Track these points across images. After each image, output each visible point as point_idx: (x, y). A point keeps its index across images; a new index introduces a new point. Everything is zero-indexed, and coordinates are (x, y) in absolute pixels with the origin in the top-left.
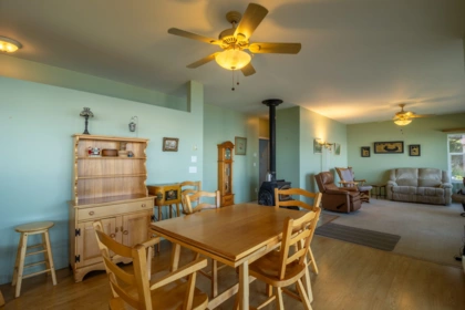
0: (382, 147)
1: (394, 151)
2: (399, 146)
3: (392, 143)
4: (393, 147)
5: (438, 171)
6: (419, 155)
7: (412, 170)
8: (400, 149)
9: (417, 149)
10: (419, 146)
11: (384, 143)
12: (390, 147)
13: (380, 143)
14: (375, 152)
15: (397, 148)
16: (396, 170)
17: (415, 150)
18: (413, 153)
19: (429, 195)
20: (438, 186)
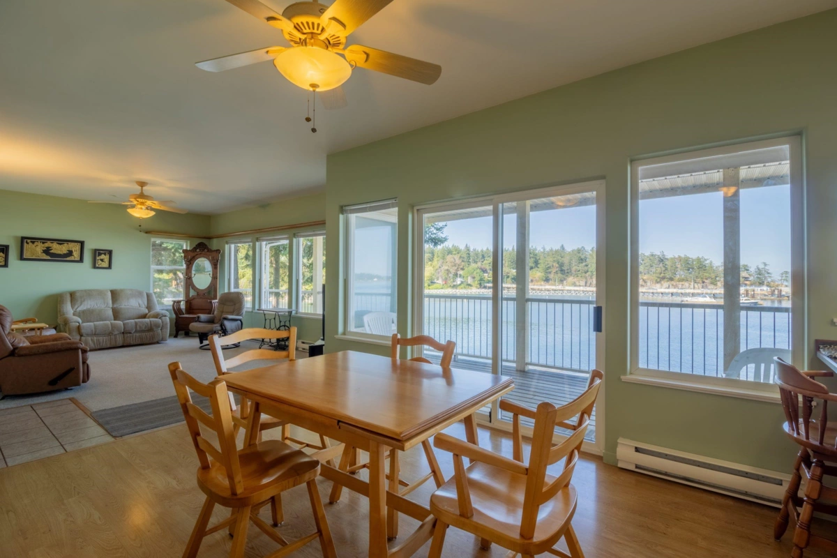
0: (39, 248)
1: (65, 257)
2: (76, 249)
3: (61, 242)
4: (62, 249)
5: (140, 294)
6: (110, 267)
7: (100, 293)
8: (76, 255)
9: (106, 258)
10: (110, 253)
11: (44, 240)
12: (57, 248)
13: (34, 240)
14: (22, 258)
15: (70, 253)
16: (72, 295)
17: (102, 258)
18: (99, 263)
19: (142, 331)
20: (144, 316)
